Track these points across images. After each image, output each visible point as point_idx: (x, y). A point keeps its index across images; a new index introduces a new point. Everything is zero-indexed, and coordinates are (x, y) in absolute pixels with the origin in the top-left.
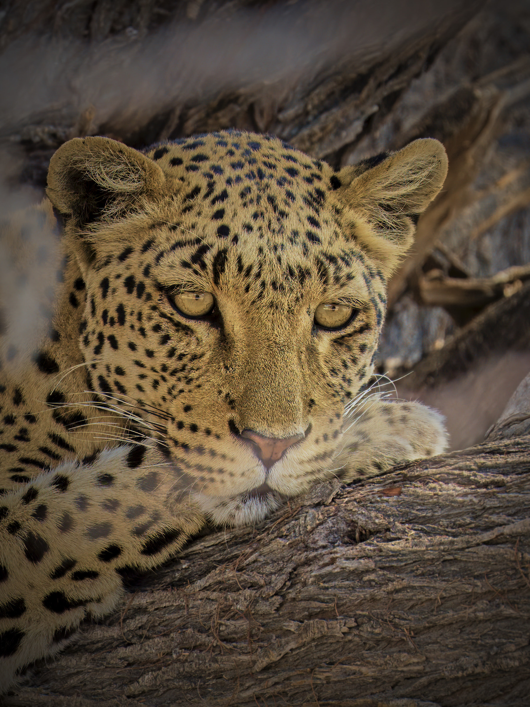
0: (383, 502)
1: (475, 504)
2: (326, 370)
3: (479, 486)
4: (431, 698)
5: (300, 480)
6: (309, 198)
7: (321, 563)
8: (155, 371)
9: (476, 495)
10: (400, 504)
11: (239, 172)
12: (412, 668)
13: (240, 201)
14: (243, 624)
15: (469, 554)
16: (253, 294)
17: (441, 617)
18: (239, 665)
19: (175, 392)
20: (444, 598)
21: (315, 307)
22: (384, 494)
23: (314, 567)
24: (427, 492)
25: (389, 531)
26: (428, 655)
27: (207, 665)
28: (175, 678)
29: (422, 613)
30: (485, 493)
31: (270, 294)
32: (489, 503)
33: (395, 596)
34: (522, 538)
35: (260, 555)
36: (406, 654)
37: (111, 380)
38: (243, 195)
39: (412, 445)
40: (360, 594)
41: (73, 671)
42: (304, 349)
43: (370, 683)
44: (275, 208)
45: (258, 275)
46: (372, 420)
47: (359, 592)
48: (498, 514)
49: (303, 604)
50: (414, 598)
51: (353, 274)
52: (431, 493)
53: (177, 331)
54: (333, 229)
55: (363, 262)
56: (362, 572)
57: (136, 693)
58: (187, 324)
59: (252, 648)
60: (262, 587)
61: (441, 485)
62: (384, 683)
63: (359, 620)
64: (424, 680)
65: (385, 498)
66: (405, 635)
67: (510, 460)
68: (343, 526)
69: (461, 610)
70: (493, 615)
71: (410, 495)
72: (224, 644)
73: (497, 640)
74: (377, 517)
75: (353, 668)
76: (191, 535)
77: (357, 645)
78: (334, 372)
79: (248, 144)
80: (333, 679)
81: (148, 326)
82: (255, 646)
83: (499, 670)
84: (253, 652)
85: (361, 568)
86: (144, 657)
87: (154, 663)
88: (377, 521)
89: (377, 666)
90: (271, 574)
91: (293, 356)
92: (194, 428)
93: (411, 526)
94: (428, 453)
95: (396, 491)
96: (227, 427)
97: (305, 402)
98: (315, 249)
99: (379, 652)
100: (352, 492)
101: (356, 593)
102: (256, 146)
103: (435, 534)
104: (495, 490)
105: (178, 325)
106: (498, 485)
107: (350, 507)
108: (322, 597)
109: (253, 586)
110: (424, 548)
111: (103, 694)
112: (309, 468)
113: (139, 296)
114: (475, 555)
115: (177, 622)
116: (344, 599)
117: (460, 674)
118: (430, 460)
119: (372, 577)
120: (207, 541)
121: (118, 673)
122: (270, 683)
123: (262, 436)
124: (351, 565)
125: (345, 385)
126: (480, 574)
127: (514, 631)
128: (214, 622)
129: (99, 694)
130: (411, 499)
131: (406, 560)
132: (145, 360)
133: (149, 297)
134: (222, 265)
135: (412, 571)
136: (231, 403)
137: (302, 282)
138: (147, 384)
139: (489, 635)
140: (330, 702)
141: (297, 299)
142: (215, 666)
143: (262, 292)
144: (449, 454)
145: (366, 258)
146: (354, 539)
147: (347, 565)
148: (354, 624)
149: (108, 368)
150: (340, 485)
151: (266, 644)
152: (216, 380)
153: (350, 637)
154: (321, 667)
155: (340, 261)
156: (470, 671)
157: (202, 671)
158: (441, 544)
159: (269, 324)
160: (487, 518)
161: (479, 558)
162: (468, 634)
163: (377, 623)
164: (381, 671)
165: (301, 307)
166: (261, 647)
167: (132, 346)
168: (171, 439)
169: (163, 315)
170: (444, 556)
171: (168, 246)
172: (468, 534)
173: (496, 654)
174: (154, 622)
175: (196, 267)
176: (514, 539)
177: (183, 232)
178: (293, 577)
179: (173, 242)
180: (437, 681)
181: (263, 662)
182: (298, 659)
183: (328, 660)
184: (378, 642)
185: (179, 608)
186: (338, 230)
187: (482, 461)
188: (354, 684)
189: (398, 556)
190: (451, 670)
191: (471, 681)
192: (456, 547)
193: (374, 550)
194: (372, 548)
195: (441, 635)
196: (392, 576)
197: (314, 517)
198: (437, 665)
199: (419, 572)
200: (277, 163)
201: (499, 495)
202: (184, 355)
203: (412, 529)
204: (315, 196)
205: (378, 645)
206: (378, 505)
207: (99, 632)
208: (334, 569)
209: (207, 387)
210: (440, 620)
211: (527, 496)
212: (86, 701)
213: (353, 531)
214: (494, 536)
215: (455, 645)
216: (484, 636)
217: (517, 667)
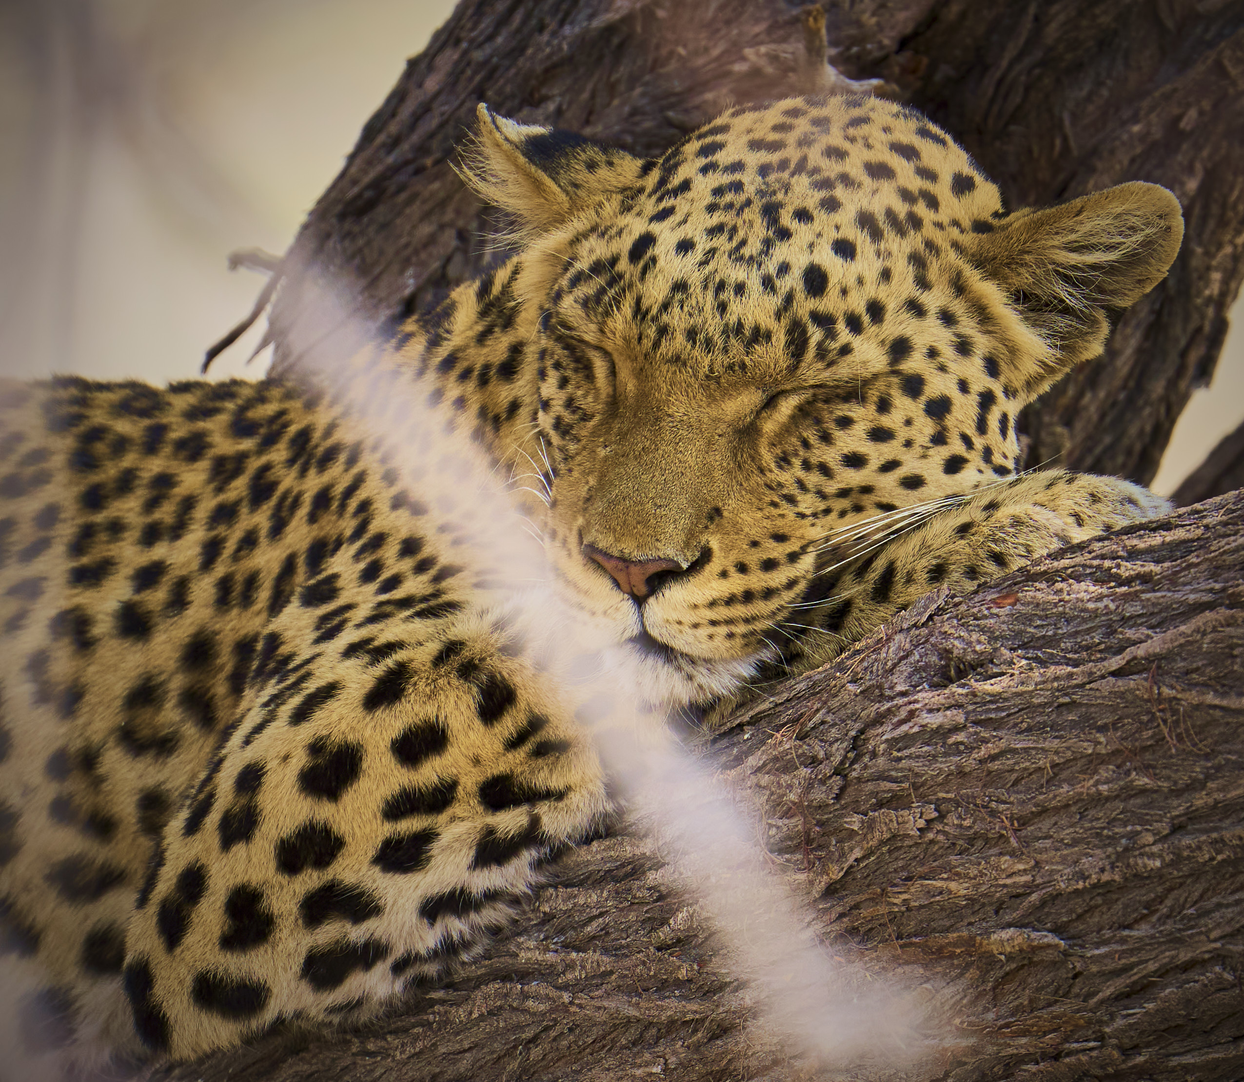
0: (992, 616)
1: (1111, 613)
3: (1120, 582)
4: (1046, 925)
7: (895, 720)
9: (1114, 597)
10: (1014, 618)
12: (1017, 879)
14: (797, 824)
15: (1091, 692)
17: (1051, 795)
20: (1058, 764)
22: (996, 603)
23: (887, 727)
24: (1050, 597)
25: (992, 662)
26: (1038, 857)
29: (1028, 790)
30: (1124, 594)
32: (1129, 609)
33: (991, 766)
34: (1161, 663)
35: (828, 712)
36: (1007, 858)
40: (942, 766)
41: (595, 912)
43: (964, 907)
47: (941, 762)
48: (1138, 625)
49: (870, 787)
50: (1017, 768)
52: (1057, 598)
53: (576, 371)
56: (948, 730)
57: (667, 941)
59: (808, 861)
60: (820, 762)
61: (1070, 585)
62: (983, 905)
63: (943, 807)
64: (1035, 898)
65: (995, 611)
66: (1005, 828)
68: (934, 659)
69: (1079, 782)
70: (1122, 789)
71: (1029, 603)
72: (774, 857)
73: (1129, 828)
74: (979, 642)
75: (939, 884)
77: (943, 847)
78: (785, 460)
80: (913, 904)
81: (549, 363)
82: (812, 857)
83: (1135, 875)
84: (811, 866)
85: (948, 723)
86: (679, 885)
88: (978, 648)
89: (971, 879)
90: (835, 740)
93: (1022, 653)
95: (1011, 599)
96: (576, 539)
99: (973, 857)
101: (938, 765)
103: (1051, 664)
104: (1139, 587)
105: (579, 361)
106: (1145, 578)
107: (947, 627)
108: (893, 773)
109: (810, 762)
110: (1031, 688)
111: (627, 946)
114: (1098, 694)
116: (923, 775)
117: (1081, 885)
119: (961, 737)
121: (646, 912)
124: (934, 720)
126: (1105, 724)
127: (1152, 813)
129: (623, 947)
130: (1029, 609)
131: (1009, 708)
135: (1016, 725)
139: (1120, 819)
140: (914, 940)
146: (946, 679)
147: (928, 720)
148: (935, 815)
151: (823, 854)
153: (931, 836)
154: (895, 885)
155: (840, 324)
156: (1094, 879)
158: (1056, 679)
160: (1121, 633)
161: (1104, 697)
162: (1091, 821)
163: (967, 811)
164: (976, 887)
166: (819, 859)
170: (1058, 697)
172: (1093, 661)
173: (1128, 849)
176: (1150, 664)
178: (857, 744)
180: (1052, 897)
181: (822, 882)
182: (868, 875)
183: (904, 874)
184: (971, 841)
188: (942, 909)
189: (997, 701)
190: (1069, 880)
191: (1103, 894)
192: (1075, 682)
193: (967, 695)
194: (964, 691)
195: (1055, 824)
196: (985, 735)
197: (900, 646)
198: (1051, 873)
199: (1024, 725)
201: (1144, 596)
202: (578, 409)
203: (1023, 657)
205: (973, 846)
206: (983, 622)
208: (911, 728)
210: (1050, 800)
211: (1177, 596)
212: (605, 958)
213: (947, 666)
214: (1123, 662)
215: (1073, 839)
216: (1111, 822)
217: (1159, 869)
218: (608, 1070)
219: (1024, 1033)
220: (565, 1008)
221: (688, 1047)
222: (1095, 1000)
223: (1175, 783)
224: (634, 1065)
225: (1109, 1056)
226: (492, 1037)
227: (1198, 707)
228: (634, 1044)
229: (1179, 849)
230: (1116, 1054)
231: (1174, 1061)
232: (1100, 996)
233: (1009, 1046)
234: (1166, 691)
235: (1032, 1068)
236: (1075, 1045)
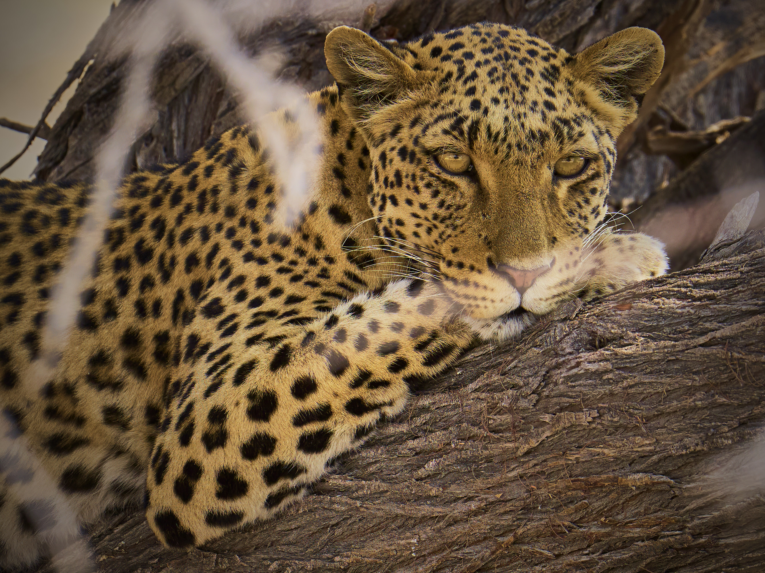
0: (617, 315)
1: (692, 314)
2: (565, 212)
3: (694, 299)
4: (661, 472)
5: (549, 302)
6: (546, 73)
7: (569, 366)
8: (428, 220)
9: (693, 307)
10: (631, 316)
11: (489, 56)
12: (645, 448)
13: (488, 79)
14: (507, 418)
15: (688, 355)
16: (501, 155)
17: (667, 406)
18: (505, 451)
19: (444, 237)
20: (669, 391)
21: (554, 162)
22: (618, 309)
23: (564, 370)
24: (653, 306)
25: (623, 338)
26: (658, 437)
27: (480, 452)
28: (454, 463)
29: (651, 403)
30: (699, 306)
31: (516, 153)
32: (703, 313)
33: (629, 391)
34: (731, 341)
35: (519, 362)
36: (639, 437)
37: (394, 229)
38: (490, 74)
39: (640, 268)
41: (371, 460)
42: (546, 196)
43: (612, 462)
44: (518, 83)
45: (504, 140)
46: (606, 249)
47: (600, 389)
48: (711, 321)
49: (555, 400)
50: (645, 392)
51: (584, 132)
52: (656, 307)
53: (445, 187)
54: (565, 98)
55: (593, 123)
56: (602, 372)
57: (423, 476)
58: (452, 180)
59: (515, 437)
60: (521, 387)
61: (663, 300)
62: (623, 461)
63: (601, 411)
64: (655, 458)
65: (619, 312)
66: (638, 422)
67: (719, 278)
68: (585, 336)
69: (683, 400)
70: (709, 404)
71: (639, 309)
72: (492, 434)
73: (713, 424)
74: (613, 328)
75: (598, 450)
76: (463, 349)
77: (600, 431)
78: (571, 213)
79: (499, 33)
80: (581, 460)
81: (421, 184)
82: (517, 435)
84: (516, 440)
85: (601, 369)
86: (428, 448)
87: (437, 452)
88: (613, 331)
89: (617, 447)
90: (529, 376)
91: (537, 204)
92: (461, 265)
93: (640, 334)
94: (653, 274)
95: (627, 307)
96: (486, 264)
97: (549, 239)
98: (552, 115)
99: (618, 437)
100: (592, 308)
101: (598, 390)
102: (505, 34)
103: (660, 340)
104: (707, 302)
105: (445, 182)
106: (710, 298)
107: (591, 320)
108: (570, 394)
109: (514, 387)
110: (651, 352)
111: (396, 478)
112: (555, 292)
113: (411, 162)
114: (693, 355)
115: (454, 418)
116: (588, 395)
117: (684, 452)
118: (654, 280)
119: (610, 376)
120: (476, 352)
121: (408, 461)
122: (531, 465)
123: (515, 269)
124: (593, 367)
125: (582, 222)
126: (698, 371)
127: (727, 416)
128: (484, 417)
129: (394, 478)
130: (640, 312)
131: (637, 361)
132: (420, 212)
133: (419, 161)
134: (475, 134)
135: (642, 370)
136: (489, 244)
137: (542, 143)
138: (422, 231)
139: (706, 419)
140: (580, 478)
141: (539, 157)
142: (486, 452)
143: (509, 153)
144: (670, 275)
145: (595, 120)
146: (595, 346)
147: (589, 367)
148: (597, 415)
149: (390, 220)
150: (582, 303)
151: (526, 434)
152: (476, 226)
153: (594, 425)
154: (571, 450)
155: (572, 123)
156: (692, 449)
157: (477, 457)
158: (665, 347)
159: (516, 178)
160: (702, 325)
161: (696, 357)
162: (690, 419)
163: (616, 413)
164: (620, 452)
165: (542, 163)
166: (522, 436)
167: (409, 202)
168: (443, 274)
169: (432, 175)
170: (668, 357)
171: (432, 120)
172: (687, 339)
173: (713, 434)
174: (435, 419)
175: (455, 133)
176: (724, 341)
177: (443, 108)
178: (546, 379)
179: (436, 116)
180: (665, 458)
181: (525, 448)
182: (553, 445)
183: (577, 445)
184: (617, 428)
185: (456, 407)
186: (570, 98)
187: (697, 279)
188: (598, 463)
189: (630, 358)
190: (677, 449)
191: (693, 457)
192: (678, 349)
193: (611, 355)
194: (609, 353)
195: (668, 421)
196: (626, 375)
197: (562, 330)
198: (666, 445)
199: (648, 370)
200: (521, 47)
201: (711, 307)
202: (451, 206)
203: (641, 336)
204: (550, 70)
205: (617, 431)
206: (613, 318)
207: (392, 428)
208: (580, 371)
209: (469, 232)
210: (666, 409)
211: (734, 307)
212: (383, 484)
213: (594, 340)
214: (708, 340)
215: (679, 428)
216: (702, 420)
217: (730, 445)
218: (383, 541)
219: (639, 526)
220: (357, 509)
221: (434, 530)
222: (684, 510)
223: (742, 401)
224: (399, 538)
225: (686, 538)
226: (310, 523)
227: (755, 363)
228: (399, 528)
229: (743, 435)
230: (690, 537)
231: (722, 542)
232: (687, 508)
233: (630, 532)
234: (736, 355)
235: (640, 543)
236: (668, 533)
